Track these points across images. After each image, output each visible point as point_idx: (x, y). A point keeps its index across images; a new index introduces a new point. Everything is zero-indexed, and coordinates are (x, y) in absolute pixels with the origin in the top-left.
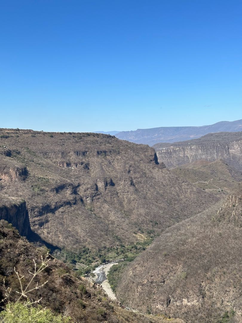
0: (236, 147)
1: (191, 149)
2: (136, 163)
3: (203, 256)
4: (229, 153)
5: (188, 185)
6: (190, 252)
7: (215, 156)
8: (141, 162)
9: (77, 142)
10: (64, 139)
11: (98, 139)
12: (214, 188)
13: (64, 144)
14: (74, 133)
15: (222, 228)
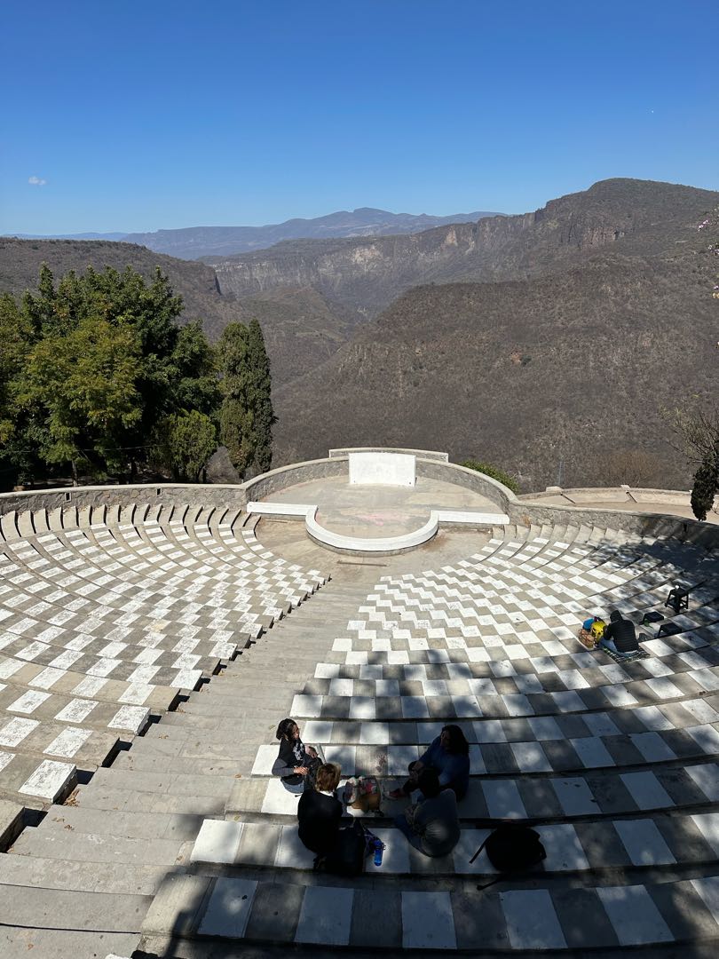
0: (328, 263)
1: (262, 268)
2: (188, 293)
3: (324, 433)
4: (318, 274)
5: (272, 328)
6: (305, 429)
7: (298, 279)
8: (196, 291)
9: (82, 258)
10: (58, 253)
11: (119, 252)
12: (308, 330)
13: (59, 263)
14: (75, 242)
15: (347, 393)
